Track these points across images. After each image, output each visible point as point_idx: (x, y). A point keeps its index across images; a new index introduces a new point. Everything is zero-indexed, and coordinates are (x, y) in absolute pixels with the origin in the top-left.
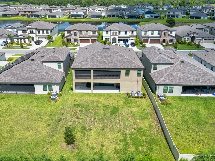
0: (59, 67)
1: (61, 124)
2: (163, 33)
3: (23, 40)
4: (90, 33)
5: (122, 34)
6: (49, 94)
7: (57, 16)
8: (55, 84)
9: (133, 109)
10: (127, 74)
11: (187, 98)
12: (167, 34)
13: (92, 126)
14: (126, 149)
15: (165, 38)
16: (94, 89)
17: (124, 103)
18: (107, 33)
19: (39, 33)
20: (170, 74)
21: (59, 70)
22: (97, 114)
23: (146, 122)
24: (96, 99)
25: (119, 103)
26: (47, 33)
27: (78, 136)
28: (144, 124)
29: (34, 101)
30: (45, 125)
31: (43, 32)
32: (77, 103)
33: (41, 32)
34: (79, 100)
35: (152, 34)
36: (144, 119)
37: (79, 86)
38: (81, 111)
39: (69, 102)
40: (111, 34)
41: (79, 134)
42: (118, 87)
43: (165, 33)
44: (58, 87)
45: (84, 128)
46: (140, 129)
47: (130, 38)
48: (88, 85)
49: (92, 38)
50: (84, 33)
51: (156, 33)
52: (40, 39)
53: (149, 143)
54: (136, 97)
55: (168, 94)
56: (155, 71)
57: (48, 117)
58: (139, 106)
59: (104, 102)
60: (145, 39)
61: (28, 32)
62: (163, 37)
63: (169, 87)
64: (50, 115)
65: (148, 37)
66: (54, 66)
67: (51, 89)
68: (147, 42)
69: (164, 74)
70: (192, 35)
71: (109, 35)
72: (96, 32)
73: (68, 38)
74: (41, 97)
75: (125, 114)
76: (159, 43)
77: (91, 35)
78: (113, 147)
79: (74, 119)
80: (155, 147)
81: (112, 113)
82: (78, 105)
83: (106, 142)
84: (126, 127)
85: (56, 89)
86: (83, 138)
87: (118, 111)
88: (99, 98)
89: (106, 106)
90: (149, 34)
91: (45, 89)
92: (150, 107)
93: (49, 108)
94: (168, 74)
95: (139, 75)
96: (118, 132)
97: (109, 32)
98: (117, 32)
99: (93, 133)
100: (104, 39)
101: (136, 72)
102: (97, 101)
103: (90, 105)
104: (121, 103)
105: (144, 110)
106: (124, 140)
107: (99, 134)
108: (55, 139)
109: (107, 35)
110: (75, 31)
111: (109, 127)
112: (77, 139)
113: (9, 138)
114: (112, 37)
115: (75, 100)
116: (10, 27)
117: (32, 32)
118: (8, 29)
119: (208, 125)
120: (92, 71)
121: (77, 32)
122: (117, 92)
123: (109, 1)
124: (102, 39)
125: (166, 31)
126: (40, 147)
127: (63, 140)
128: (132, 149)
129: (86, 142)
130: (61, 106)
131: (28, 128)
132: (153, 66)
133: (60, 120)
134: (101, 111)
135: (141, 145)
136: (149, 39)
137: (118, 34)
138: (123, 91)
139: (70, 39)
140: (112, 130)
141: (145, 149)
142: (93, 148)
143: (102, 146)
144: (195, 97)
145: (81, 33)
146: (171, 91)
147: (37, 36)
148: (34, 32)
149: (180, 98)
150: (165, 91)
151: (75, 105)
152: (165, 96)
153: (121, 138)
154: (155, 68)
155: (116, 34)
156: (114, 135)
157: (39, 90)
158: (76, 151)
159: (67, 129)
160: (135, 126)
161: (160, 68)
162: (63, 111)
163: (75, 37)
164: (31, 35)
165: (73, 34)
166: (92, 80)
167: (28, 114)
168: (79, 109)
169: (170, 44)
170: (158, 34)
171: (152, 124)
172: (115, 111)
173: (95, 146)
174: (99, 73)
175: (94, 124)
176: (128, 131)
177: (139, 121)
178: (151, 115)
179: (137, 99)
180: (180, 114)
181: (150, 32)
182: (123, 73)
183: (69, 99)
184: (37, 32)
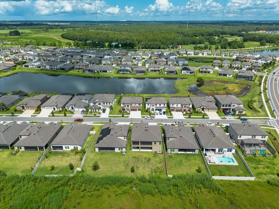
0: (125, 138)
1: (128, 165)
2: (184, 106)
3: (95, 110)
4: (137, 105)
5: (158, 105)
6: (121, 152)
7: (108, 71)
8: (124, 148)
9: (156, 159)
10: (155, 143)
11: (181, 154)
12: (186, 107)
13: (140, 166)
14: (152, 174)
15: (185, 109)
16: (141, 149)
17: (153, 156)
18: (148, 105)
19: (104, 104)
20: (174, 143)
21: (125, 140)
22: (142, 161)
23: (161, 165)
24: (142, 155)
25: (151, 156)
26: (110, 104)
27: (136, 170)
28: (159, 166)
29: (116, 155)
30: (123, 166)
31: (107, 104)
32: (134, 156)
33: (105, 103)
34: (134, 155)
35: (177, 106)
36: (160, 163)
37: (134, 148)
38: (136, 160)
39: (130, 156)
40: (150, 106)
41: (136, 169)
42: (151, 148)
43: (185, 106)
44: (125, 149)
45: (137, 167)
46: (158, 167)
47: (163, 108)
48: (138, 148)
49: (138, 108)
50: (133, 105)
51: (179, 106)
52: (105, 108)
53: (160, 172)
54: (159, 154)
55: (172, 152)
56: (168, 141)
57: (123, 162)
58: (159, 158)
59: (145, 156)
60: (173, 109)
61: (97, 104)
62: (184, 108)
63: (172, 150)
64: (124, 162)
65: (174, 108)
66: (122, 138)
67: (122, 150)
68: (174, 111)
69: (171, 143)
70: (202, 107)
71: (149, 106)
72: (141, 104)
73: (123, 108)
74: (118, 153)
75: (153, 161)
76: (181, 111)
77: (138, 106)
78: (148, 173)
79: (133, 163)
80: (162, 173)
81: (148, 161)
82: (134, 157)
83: (145, 172)
84: (153, 166)
85: (124, 150)
86: (137, 170)
87: (150, 160)
88: (143, 154)
89: (146, 158)
90: (175, 106)
91: (119, 150)
92: (164, 158)
93: (122, 159)
94: (173, 143)
95: (160, 144)
96: (150, 168)
97: (149, 105)
98: (155, 105)
99: (141, 169)
100: (146, 109)
101: (159, 143)
102: (142, 156)
103: (139, 158)
104: (152, 156)
105: (161, 159)
106: (152, 171)
107: (143, 169)
108: (127, 171)
109: (148, 106)
110: (128, 104)
111: (147, 166)
112: (135, 171)
113: (111, 170)
114: (151, 108)
115: (133, 155)
116: (84, 99)
117: (100, 104)
118: (83, 101)
119: (183, 166)
120: (140, 142)
121: (129, 105)
122: (150, 150)
123: (153, 43)
124: (145, 108)
125: (185, 105)
126: (123, 173)
127: (130, 171)
128: (154, 174)
129: (138, 172)
130: (127, 158)
131: (117, 167)
132: (167, 138)
133: (128, 164)
134: (144, 160)
135: (157, 173)
136: (175, 109)
137: (155, 106)
138: (154, 150)
139: (125, 109)
140: (147, 168)
141: (158, 174)
142: (141, 174)
143: (144, 173)
144: (184, 154)
145: (131, 105)
146: (174, 151)
147: (103, 106)
148: (101, 104)
149: (177, 154)
150: (171, 151)
151: (133, 157)
152: (171, 153)
153: (151, 170)
154: (168, 140)
155: (154, 106)
156: (148, 170)
157: (117, 150)
158: (135, 175)
159: (132, 167)
160: (156, 166)
161: (170, 139)
162: (129, 160)
163: (127, 108)
164: (100, 106)
165: (127, 106)
166: (140, 146)
167: (115, 161)
168: (135, 159)
169: (188, 112)
170: (181, 106)
171: (163, 165)
172: (149, 160)
173: (141, 173)
174: (143, 143)
175: (141, 166)
176: (153, 168)
177: (158, 164)
178: (163, 162)
179: (159, 155)
180: (174, 161)
181: (176, 105)
182: (153, 143)
183: (130, 154)
184: (103, 103)
